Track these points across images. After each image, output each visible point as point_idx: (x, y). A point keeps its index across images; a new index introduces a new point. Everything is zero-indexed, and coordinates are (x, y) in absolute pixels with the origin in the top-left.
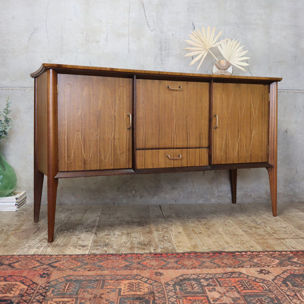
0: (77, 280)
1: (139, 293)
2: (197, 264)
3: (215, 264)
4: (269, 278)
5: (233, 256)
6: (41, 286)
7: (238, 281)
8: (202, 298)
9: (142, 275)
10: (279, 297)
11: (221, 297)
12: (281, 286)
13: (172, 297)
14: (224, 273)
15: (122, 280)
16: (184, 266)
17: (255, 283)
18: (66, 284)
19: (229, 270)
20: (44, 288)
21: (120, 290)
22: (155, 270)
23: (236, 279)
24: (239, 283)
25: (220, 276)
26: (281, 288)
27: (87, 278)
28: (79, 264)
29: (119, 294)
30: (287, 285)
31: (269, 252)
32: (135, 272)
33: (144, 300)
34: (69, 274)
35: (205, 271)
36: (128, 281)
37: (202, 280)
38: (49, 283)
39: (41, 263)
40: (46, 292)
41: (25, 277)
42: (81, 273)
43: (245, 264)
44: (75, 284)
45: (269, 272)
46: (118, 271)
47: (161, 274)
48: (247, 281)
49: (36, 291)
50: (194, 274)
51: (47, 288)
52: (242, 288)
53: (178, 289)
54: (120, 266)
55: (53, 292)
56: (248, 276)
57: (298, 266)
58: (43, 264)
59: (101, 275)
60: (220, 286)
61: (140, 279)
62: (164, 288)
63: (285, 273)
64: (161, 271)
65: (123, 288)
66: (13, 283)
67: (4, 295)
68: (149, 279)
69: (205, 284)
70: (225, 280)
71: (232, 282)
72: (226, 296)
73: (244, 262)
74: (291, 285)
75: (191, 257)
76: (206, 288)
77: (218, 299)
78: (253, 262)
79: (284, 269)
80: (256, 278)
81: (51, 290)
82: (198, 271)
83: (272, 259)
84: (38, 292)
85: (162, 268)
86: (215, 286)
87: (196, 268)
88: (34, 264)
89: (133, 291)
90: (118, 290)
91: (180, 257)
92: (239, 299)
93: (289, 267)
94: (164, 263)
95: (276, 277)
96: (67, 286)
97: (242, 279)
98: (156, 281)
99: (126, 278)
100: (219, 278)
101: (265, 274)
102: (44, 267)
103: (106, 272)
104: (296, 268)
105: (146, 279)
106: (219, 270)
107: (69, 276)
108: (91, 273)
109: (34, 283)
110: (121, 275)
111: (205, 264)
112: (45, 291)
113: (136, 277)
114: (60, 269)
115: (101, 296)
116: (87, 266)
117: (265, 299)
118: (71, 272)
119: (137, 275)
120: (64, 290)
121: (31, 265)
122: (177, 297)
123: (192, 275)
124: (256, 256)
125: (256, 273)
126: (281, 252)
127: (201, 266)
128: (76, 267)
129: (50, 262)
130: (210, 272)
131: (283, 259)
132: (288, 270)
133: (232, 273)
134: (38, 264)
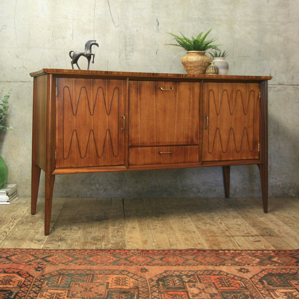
0: (69, 274)
1: (125, 287)
2: (181, 262)
3: (197, 261)
4: (247, 276)
5: (216, 254)
6: (36, 279)
7: (218, 278)
8: (182, 293)
9: (129, 271)
10: (254, 295)
11: (200, 293)
12: (257, 284)
13: (155, 291)
14: (205, 271)
15: (109, 274)
16: (168, 263)
17: (233, 280)
18: (59, 278)
19: (211, 268)
20: (39, 281)
21: (108, 283)
22: (141, 267)
23: (216, 276)
24: (218, 280)
25: (201, 273)
26: (257, 286)
27: (78, 272)
28: (70, 259)
29: (107, 288)
30: (263, 283)
31: (251, 251)
32: (122, 268)
33: (130, 294)
34: (62, 268)
35: (188, 268)
36: (115, 276)
37: (184, 277)
38: (43, 276)
39: (35, 257)
40: (41, 285)
41: (22, 270)
42: (72, 267)
43: (226, 262)
44: (67, 277)
45: (248, 271)
46: (106, 266)
47: (146, 270)
48: (226, 279)
49: (33, 283)
50: (177, 271)
51: (42, 281)
52: (221, 285)
53: (161, 285)
54: (109, 261)
55: (47, 284)
56: (228, 274)
57: (277, 265)
58: (38, 258)
59: (91, 270)
60: (200, 282)
61: (126, 275)
62: (148, 283)
63: (263, 272)
64: (147, 267)
65: (110, 282)
66: (12, 275)
67: (4, 286)
68: (134, 275)
69: (187, 281)
70: (205, 277)
71: (212, 279)
72: (205, 292)
73: (225, 260)
74: (266, 283)
75: (176, 254)
76: (187, 284)
77: (197, 295)
78: (234, 261)
79: (263, 267)
80: (235, 276)
81: (46, 282)
82: (181, 268)
83: (253, 258)
84: (34, 285)
85: (147, 265)
86: (196, 282)
87: (179, 265)
88: (29, 258)
89: (120, 285)
90: (106, 284)
91: (166, 254)
92: (216, 294)
93: (268, 266)
94: (149, 260)
95: (254, 276)
96: (60, 279)
97: (221, 276)
98: (141, 277)
99: (112, 272)
100: (200, 275)
101: (244, 272)
102: (39, 260)
103: (95, 267)
104: (275, 268)
105: (132, 275)
106: (201, 267)
107: (62, 269)
108: (82, 267)
109: (30, 275)
110: (109, 270)
111: (188, 262)
112: (40, 283)
113: (123, 273)
114: (52, 264)
115: (91, 290)
116: (77, 261)
117: (240, 296)
118: (63, 267)
119: (124, 271)
120: (58, 282)
121: (26, 259)
122: (159, 292)
123: (175, 271)
124: (238, 254)
125: (236, 271)
126: (263, 251)
127: (185, 263)
128: (68, 262)
129: (44, 256)
130: (192, 269)
131: (264, 258)
132: (266, 269)
133: (213, 271)
134: (32, 258)
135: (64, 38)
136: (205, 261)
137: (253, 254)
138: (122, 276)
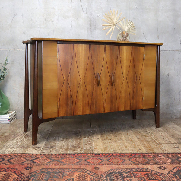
0: (48, 172)
2: (120, 162)
3: (131, 162)
4: (165, 172)
5: (143, 156)
6: (26, 176)
7: (146, 174)
9: (87, 169)
12: (172, 177)
14: (137, 168)
15: (74, 172)
16: (113, 163)
17: (156, 176)
18: (41, 175)
19: (141, 166)
20: (28, 177)
21: (73, 179)
22: (95, 166)
23: (144, 172)
24: (146, 175)
25: (135, 170)
26: (172, 179)
27: (54, 171)
28: (49, 160)
30: (176, 177)
31: (165, 153)
32: (83, 167)
34: (43, 168)
35: (126, 167)
36: (78, 173)
37: (124, 173)
38: (31, 173)
39: (27, 159)
41: (17, 169)
42: (50, 167)
43: (150, 162)
44: (46, 174)
45: (165, 168)
46: (73, 166)
47: (99, 168)
48: (151, 174)
49: (23, 179)
50: (119, 169)
51: (29, 177)
53: (108, 179)
54: (74, 162)
56: (152, 171)
58: (28, 160)
59: (62, 169)
60: (135, 177)
61: (85, 172)
62: (100, 179)
63: (175, 169)
64: (99, 166)
65: (75, 178)
66: (10, 173)
68: (91, 172)
69: (125, 176)
70: (138, 173)
71: (142, 175)
73: (149, 160)
74: (178, 177)
75: (117, 156)
76: (126, 179)
78: (155, 161)
79: (175, 166)
80: (157, 172)
81: (32, 179)
82: (121, 166)
83: (167, 159)
85: (99, 165)
86: (131, 177)
87: (120, 164)
88: (23, 160)
89: (81, 180)
90: (72, 179)
91: (111, 157)
93: (178, 165)
94: (100, 161)
95: (169, 172)
96: (42, 176)
97: (148, 172)
98: (95, 174)
99: (77, 170)
101: (162, 169)
102: (29, 162)
103: (65, 166)
105: (89, 172)
106: (134, 166)
107: (43, 169)
108: (56, 167)
109: (22, 173)
110: (74, 169)
111: (126, 162)
112: (28, 179)
113: (83, 171)
114: (38, 165)
116: (54, 162)
118: (44, 166)
119: (84, 169)
120: (40, 178)
121: (21, 161)
123: (117, 169)
124: (157, 156)
125: (157, 169)
126: (173, 153)
127: (123, 163)
128: (48, 162)
129: (32, 159)
130: (128, 168)
131: (174, 158)
132: (177, 167)
133: (142, 168)
134: (25, 160)
135: (52, 21)
136: (136, 161)
137: (167, 155)
138: (83, 173)
